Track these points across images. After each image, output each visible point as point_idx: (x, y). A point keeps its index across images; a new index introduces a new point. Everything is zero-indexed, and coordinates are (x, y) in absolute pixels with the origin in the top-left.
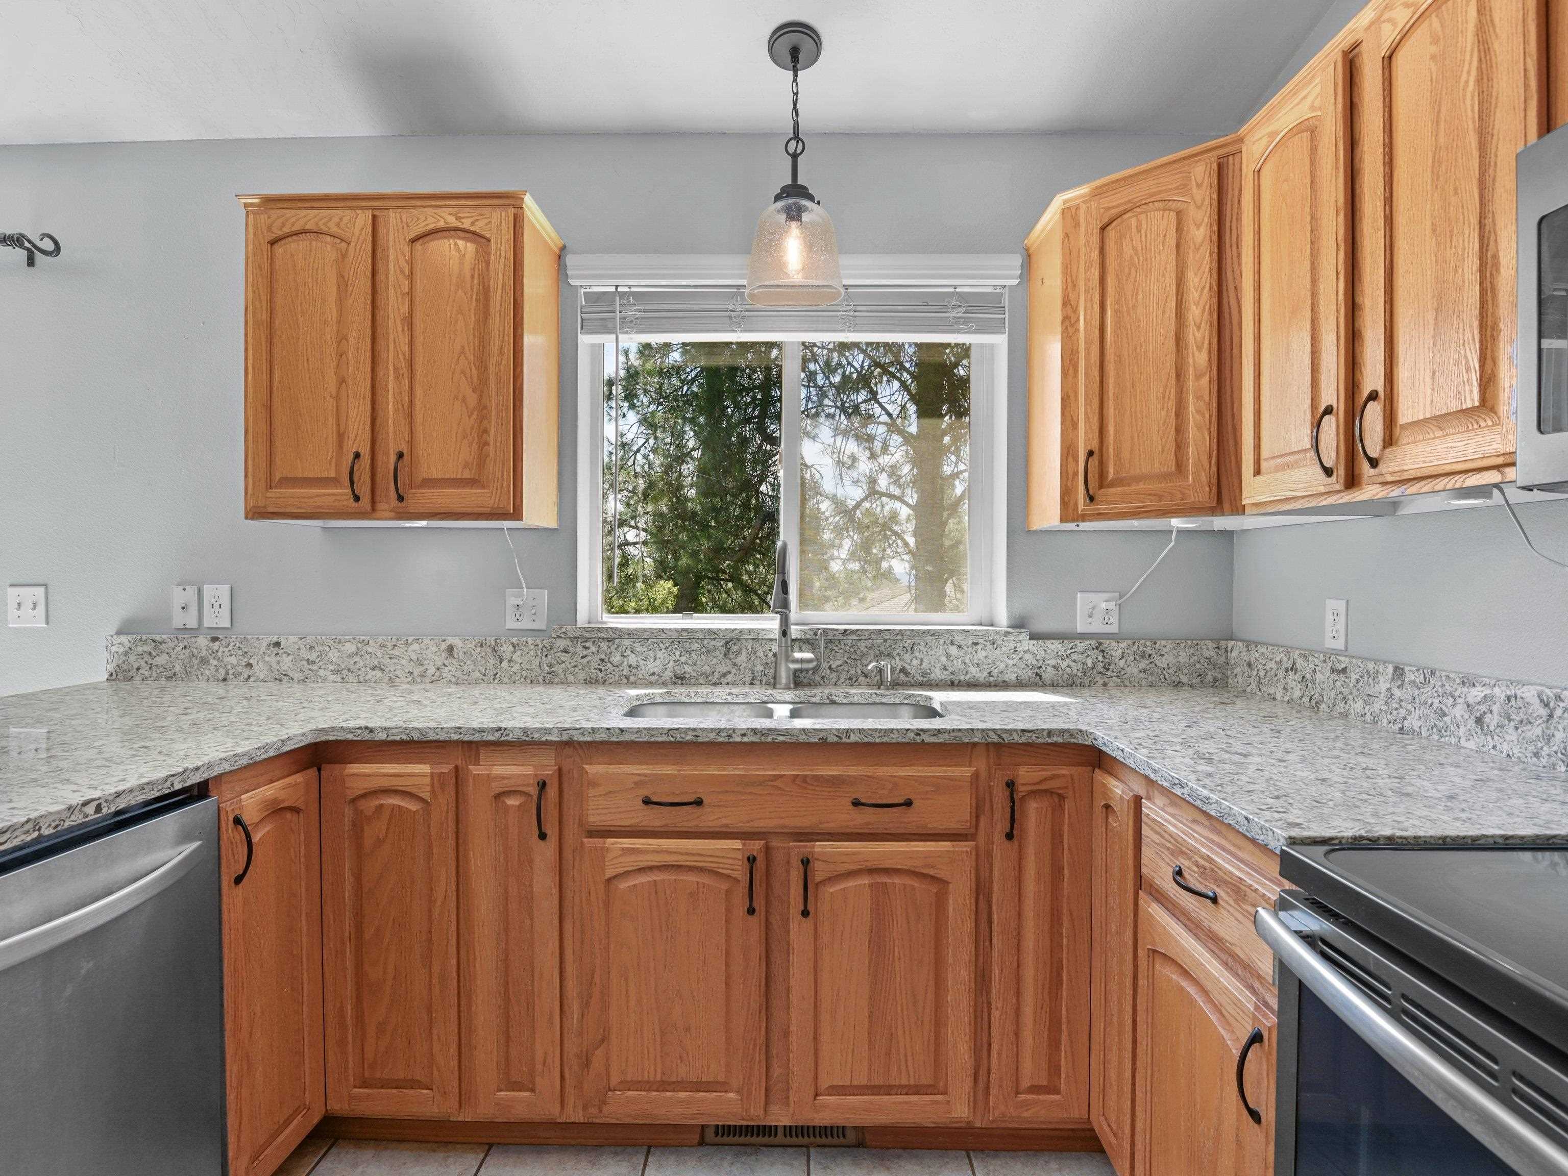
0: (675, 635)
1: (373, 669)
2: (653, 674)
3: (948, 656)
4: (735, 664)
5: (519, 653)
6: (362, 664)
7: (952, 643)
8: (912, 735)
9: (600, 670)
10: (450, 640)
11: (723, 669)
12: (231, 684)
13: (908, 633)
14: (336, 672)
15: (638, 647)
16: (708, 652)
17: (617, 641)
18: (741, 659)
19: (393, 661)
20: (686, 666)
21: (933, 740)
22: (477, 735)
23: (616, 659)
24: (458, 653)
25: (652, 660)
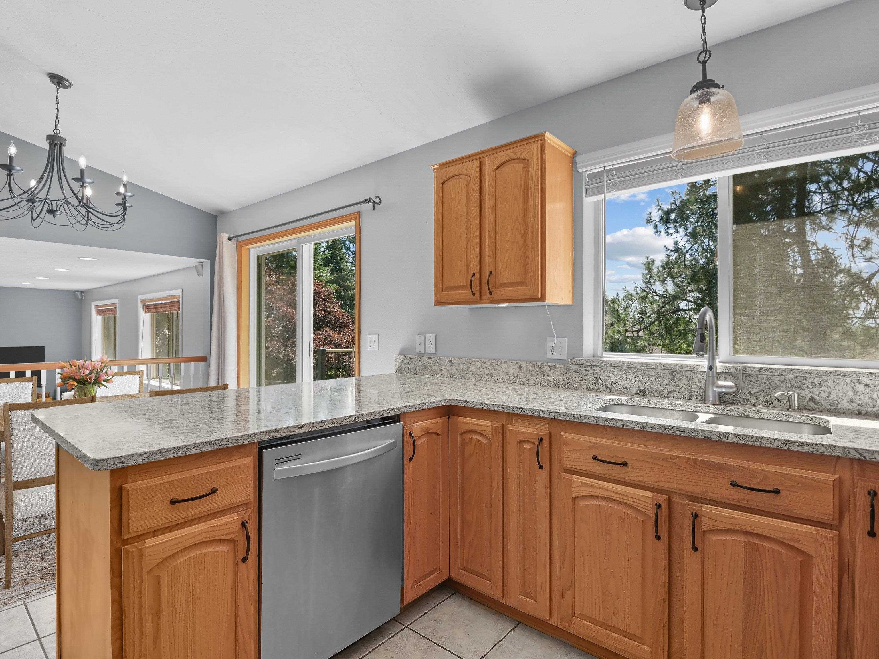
0: (639, 366)
1: (488, 375)
2: (626, 388)
3: (855, 392)
4: (678, 386)
5: (552, 371)
6: (483, 372)
7: (859, 382)
8: (779, 443)
9: (595, 383)
10: (520, 363)
11: (670, 388)
12: (435, 377)
13: (816, 372)
14: (472, 375)
15: (616, 371)
16: (660, 377)
17: (604, 368)
18: (683, 383)
19: (496, 372)
20: (646, 385)
21: (797, 449)
22: (511, 410)
23: (604, 378)
24: (524, 370)
25: (625, 380)
